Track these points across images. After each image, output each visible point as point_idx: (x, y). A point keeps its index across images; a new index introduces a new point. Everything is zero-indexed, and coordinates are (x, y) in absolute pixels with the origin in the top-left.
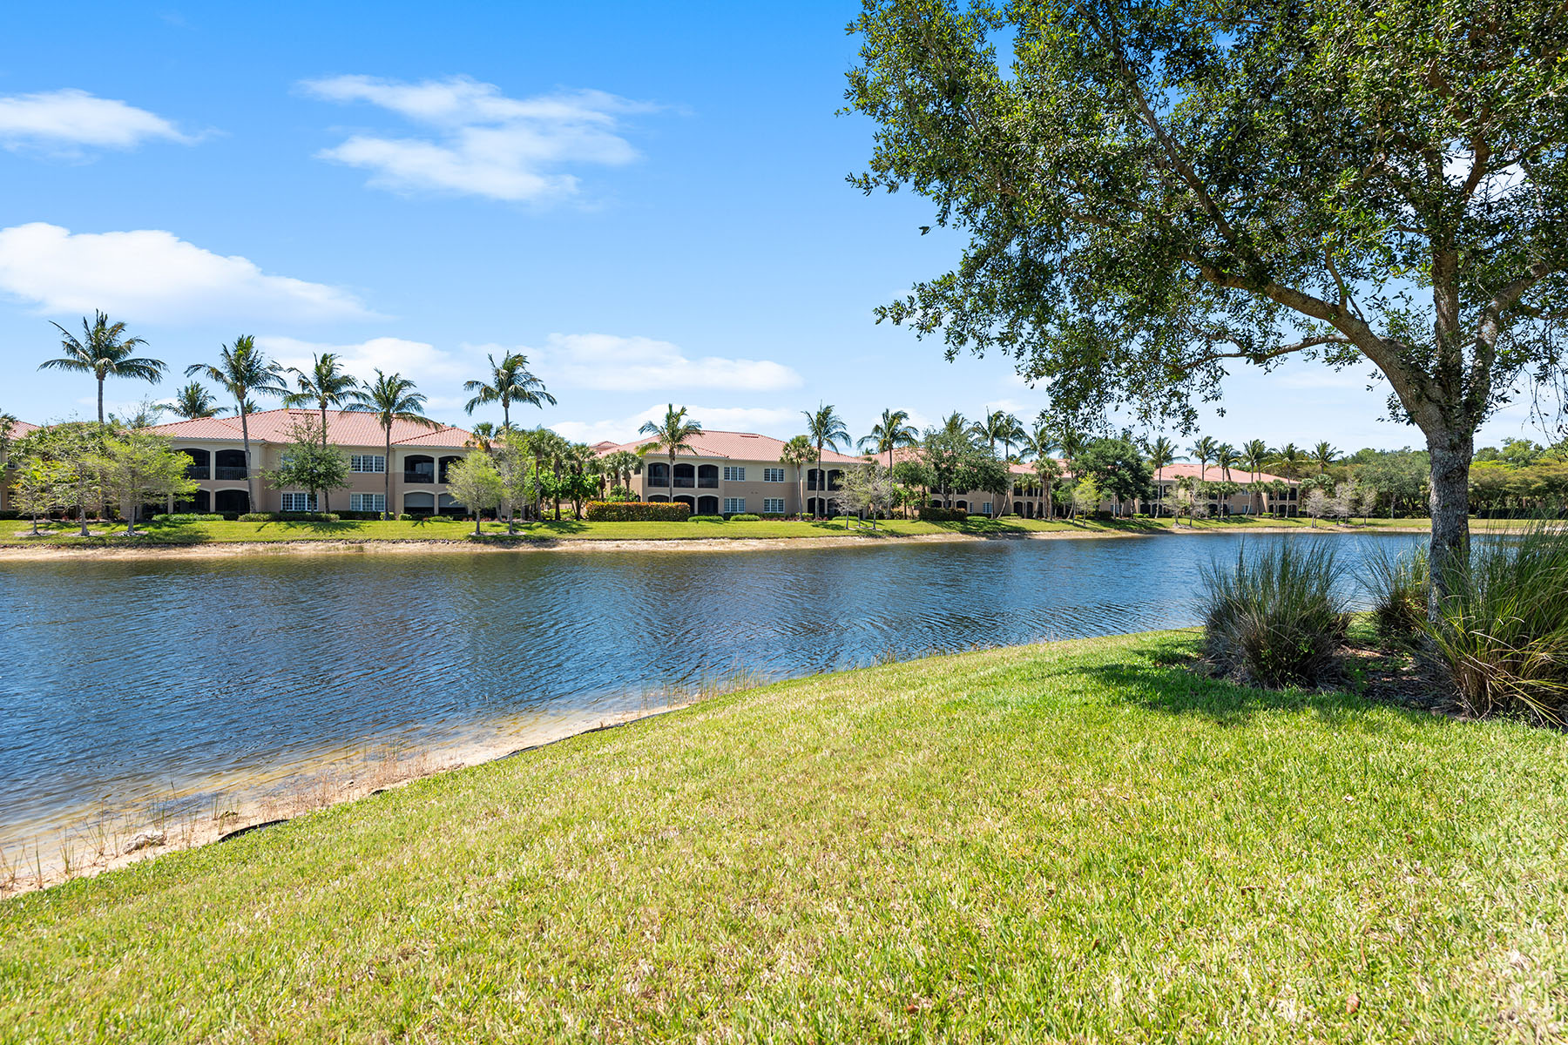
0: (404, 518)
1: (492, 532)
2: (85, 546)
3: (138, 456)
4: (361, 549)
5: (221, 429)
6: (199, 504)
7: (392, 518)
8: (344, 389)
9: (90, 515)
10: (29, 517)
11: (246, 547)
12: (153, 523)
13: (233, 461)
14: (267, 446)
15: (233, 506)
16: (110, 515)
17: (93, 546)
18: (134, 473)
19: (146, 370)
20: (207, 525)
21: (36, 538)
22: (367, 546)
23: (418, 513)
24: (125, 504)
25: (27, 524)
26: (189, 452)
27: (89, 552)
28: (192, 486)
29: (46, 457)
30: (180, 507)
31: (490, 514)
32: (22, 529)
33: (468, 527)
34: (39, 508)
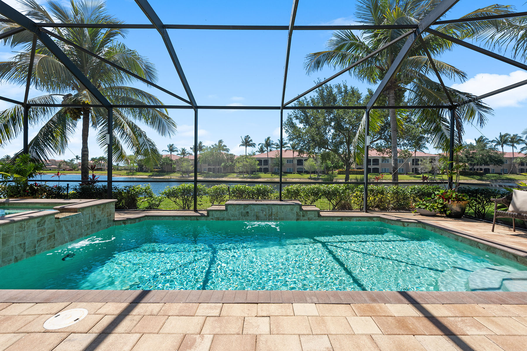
0: (297, 174)
1: (314, 177)
2: (243, 178)
3: (251, 162)
4: (286, 180)
5: (264, 156)
6: (260, 170)
7: (295, 173)
8: (285, 146)
9: (244, 173)
10: (236, 173)
11: (267, 179)
12: (253, 174)
13: (266, 161)
14: (272, 158)
15: (266, 171)
16: (247, 173)
17: (244, 178)
18: (250, 165)
19: (253, 145)
20: (261, 174)
21: (237, 177)
22: (287, 179)
23: (300, 172)
24: (249, 170)
25: (236, 174)
26: (258, 160)
27: (244, 179)
28: (259, 167)
29: (239, 162)
30: (258, 171)
31: (314, 172)
32: (235, 175)
33: (308, 176)
34: (238, 172)
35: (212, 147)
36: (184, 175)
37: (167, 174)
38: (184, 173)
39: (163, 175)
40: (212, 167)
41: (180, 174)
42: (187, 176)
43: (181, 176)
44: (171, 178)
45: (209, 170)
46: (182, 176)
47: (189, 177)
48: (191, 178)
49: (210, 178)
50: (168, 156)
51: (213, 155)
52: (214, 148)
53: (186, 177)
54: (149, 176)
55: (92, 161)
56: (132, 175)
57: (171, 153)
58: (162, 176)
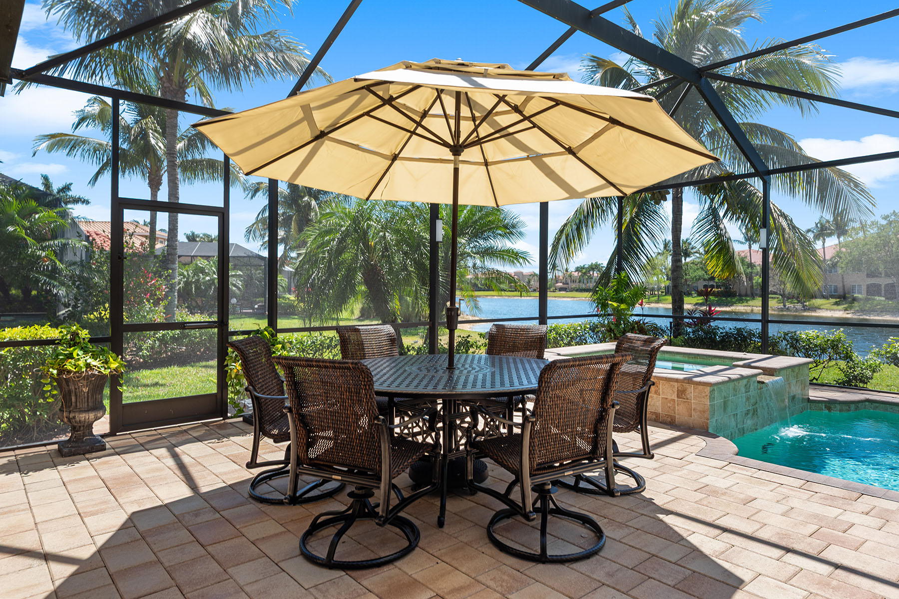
35: (884, 222)
36: (788, 305)
37: (741, 301)
38: (788, 298)
39: (732, 304)
40: (883, 281)
41: (776, 300)
42: (799, 306)
43: (781, 306)
44: (752, 310)
45: (873, 290)
46: (785, 306)
47: (805, 310)
48: (814, 314)
49: (878, 315)
50: (743, 255)
51: (886, 243)
52: (890, 223)
53: (797, 310)
54: (697, 304)
55: (577, 272)
56: (658, 302)
57: (750, 247)
58: (727, 305)
